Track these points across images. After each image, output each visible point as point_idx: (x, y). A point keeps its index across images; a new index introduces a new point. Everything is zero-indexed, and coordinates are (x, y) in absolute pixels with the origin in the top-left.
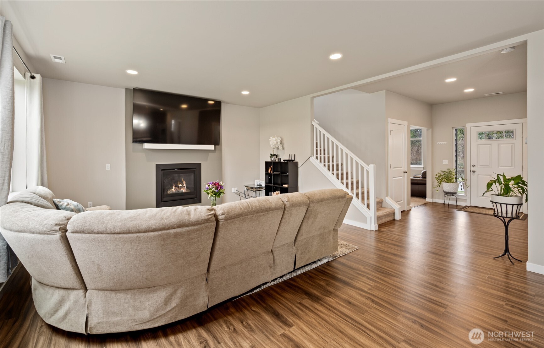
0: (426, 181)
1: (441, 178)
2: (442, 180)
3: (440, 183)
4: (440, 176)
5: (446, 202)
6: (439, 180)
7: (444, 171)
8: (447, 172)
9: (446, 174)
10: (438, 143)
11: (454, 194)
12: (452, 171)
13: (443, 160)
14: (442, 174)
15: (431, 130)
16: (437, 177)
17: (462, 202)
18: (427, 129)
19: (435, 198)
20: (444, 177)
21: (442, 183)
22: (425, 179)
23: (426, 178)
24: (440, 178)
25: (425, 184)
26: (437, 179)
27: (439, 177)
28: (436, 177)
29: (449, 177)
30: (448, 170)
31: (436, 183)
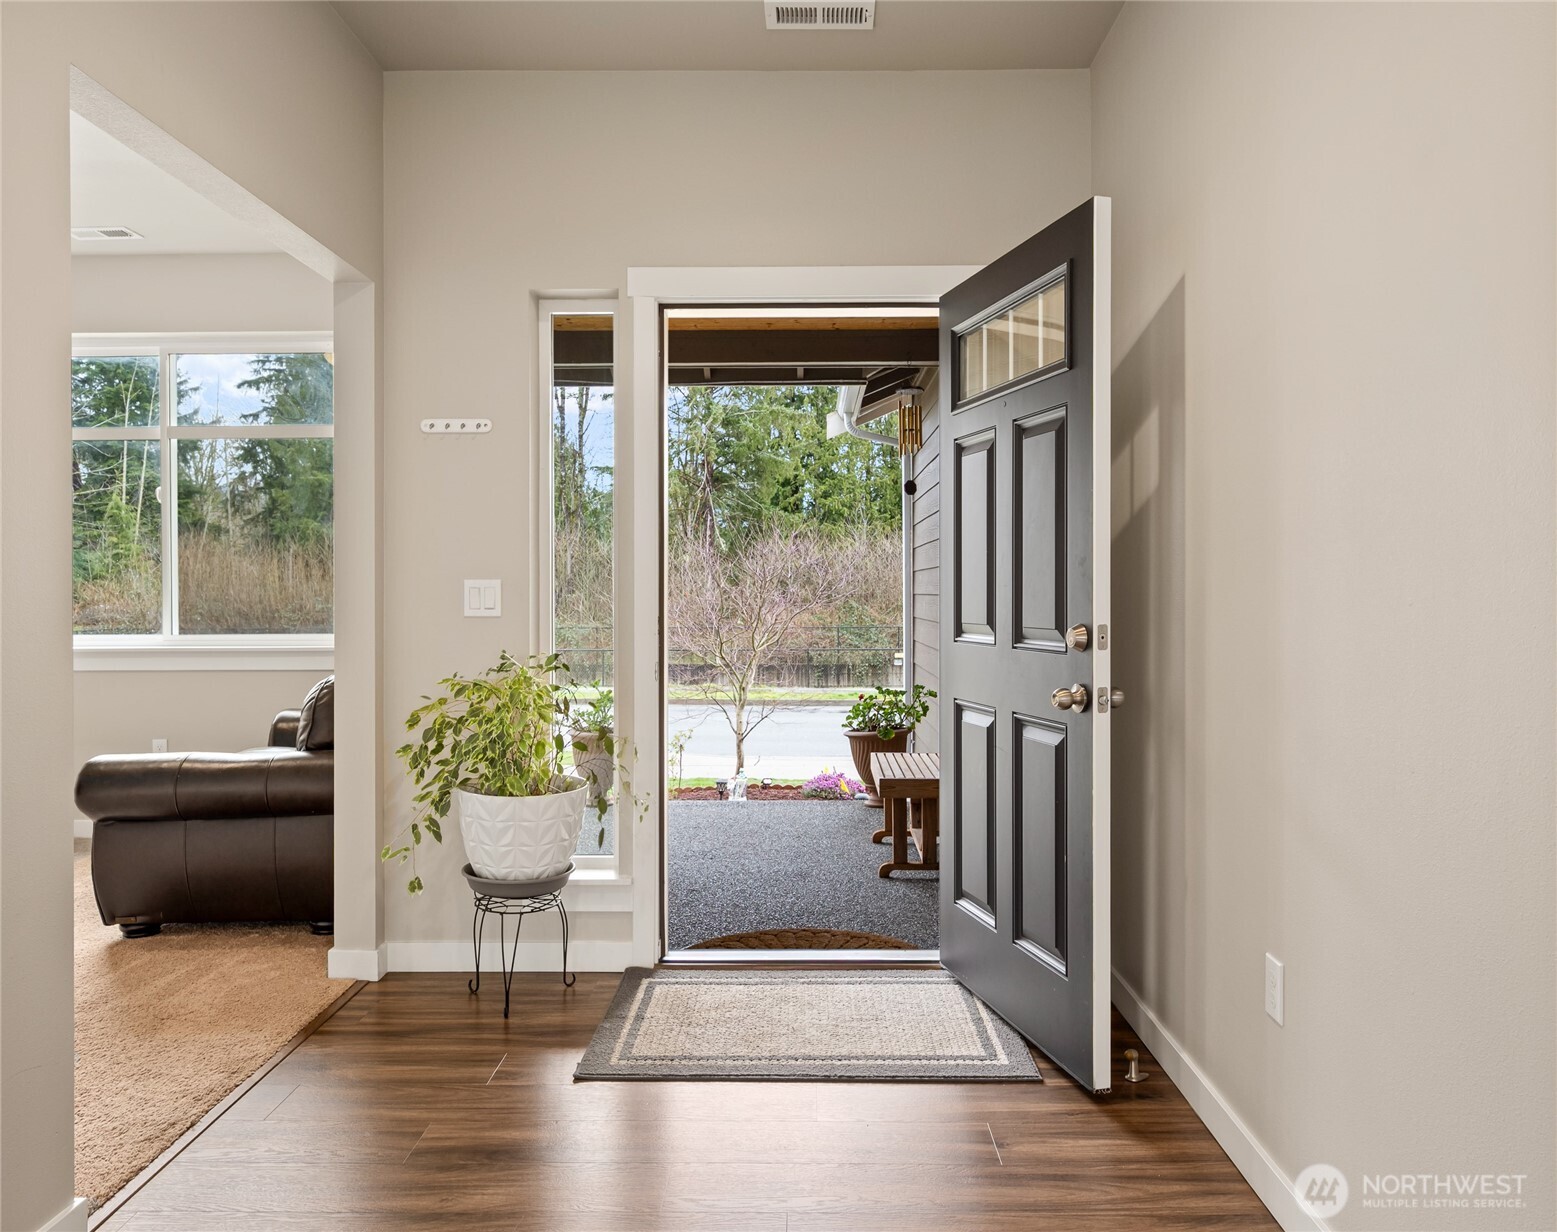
0: (328, 773)
1: (446, 754)
2: (455, 774)
3: (442, 804)
4: (436, 732)
5: (491, 964)
6: (432, 771)
7: (470, 677)
8: (493, 691)
9: (489, 707)
10: (425, 425)
11: (543, 888)
12: (530, 673)
13: (468, 583)
14: (459, 708)
15: (370, 289)
16: (416, 737)
17: (599, 943)
18: (339, 283)
19: (408, 937)
20: (473, 738)
21: (457, 794)
22: (320, 761)
23: (328, 747)
24: (440, 747)
25: (324, 807)
26: (415, 762)
27: (432, 745)
28: (407, 748)
29: (514, 732)
30: (500, 669)
31: (410, 797)
